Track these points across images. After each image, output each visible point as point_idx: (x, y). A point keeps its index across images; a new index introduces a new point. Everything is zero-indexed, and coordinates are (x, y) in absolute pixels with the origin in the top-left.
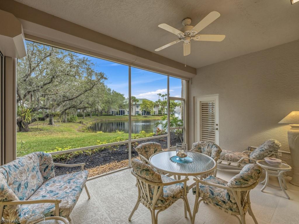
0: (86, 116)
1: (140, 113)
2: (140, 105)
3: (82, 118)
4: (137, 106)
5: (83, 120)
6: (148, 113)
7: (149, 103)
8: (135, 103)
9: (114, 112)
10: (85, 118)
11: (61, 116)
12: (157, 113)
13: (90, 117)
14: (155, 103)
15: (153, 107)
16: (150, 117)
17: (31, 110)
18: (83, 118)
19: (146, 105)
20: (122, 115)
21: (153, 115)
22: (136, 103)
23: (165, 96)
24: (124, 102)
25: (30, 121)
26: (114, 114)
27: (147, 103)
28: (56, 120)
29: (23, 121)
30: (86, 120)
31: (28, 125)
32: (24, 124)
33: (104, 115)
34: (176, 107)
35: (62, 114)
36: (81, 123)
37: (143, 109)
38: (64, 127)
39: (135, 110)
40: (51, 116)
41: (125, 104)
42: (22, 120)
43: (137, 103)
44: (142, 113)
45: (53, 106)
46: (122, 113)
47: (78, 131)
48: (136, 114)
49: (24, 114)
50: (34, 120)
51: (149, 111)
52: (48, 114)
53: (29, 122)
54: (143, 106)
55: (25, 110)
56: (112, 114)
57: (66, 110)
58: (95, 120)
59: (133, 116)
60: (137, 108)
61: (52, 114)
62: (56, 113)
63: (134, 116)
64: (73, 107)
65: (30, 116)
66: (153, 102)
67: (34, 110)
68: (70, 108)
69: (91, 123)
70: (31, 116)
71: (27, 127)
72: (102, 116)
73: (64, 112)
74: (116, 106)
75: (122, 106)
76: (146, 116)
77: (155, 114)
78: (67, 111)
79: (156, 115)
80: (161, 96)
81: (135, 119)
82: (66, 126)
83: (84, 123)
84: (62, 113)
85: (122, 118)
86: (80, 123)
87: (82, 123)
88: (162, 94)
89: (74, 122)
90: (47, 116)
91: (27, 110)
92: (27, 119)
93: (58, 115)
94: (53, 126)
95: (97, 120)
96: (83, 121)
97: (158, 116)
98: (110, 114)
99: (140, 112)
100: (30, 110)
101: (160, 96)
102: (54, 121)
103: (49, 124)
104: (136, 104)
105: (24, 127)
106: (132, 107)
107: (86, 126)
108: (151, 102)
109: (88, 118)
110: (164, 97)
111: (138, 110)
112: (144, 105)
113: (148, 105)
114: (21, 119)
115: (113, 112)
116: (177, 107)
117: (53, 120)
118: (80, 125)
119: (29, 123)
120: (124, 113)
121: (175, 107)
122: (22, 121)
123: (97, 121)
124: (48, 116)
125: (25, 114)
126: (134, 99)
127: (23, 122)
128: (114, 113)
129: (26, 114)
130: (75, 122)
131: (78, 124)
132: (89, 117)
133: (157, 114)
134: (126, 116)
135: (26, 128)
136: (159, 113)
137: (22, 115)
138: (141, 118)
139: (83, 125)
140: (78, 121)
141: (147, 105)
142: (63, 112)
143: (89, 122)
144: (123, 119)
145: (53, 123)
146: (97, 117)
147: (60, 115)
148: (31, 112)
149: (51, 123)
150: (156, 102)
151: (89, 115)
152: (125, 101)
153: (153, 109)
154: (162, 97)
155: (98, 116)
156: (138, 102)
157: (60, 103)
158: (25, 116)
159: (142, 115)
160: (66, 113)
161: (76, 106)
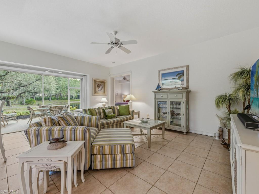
13: (50, 101)
18: (41, 102)
26: (73, 98)
35: (18, 97)
45: (10, 91)
61: (9, 97)
62: (13, 96)
64: (27, 92)
68: (24, 92)
72: (62, 99)
84: (17, 96)
89: (31, 104)
90: (4, 98)
93: (14, 98)
94: (11, 107)
95: (56, 103)
109: (47, 101)
117: (10, 101)
124: (6, 98)
128: (73, 97)
130: (33, 105)
140: (37, 103)
145: (11, 105)
146: (57, 100)
149: (8, 105)
160: (21, 97)
161: (30, 91)
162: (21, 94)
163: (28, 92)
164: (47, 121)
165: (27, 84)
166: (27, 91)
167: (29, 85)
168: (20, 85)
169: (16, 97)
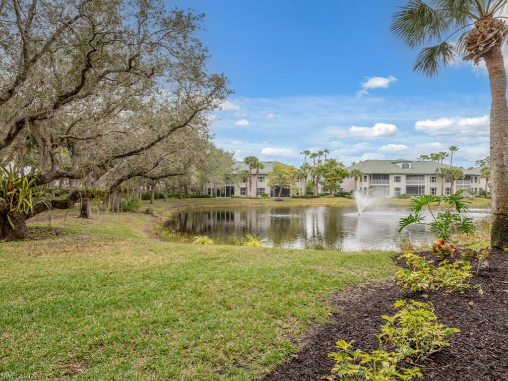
0: (156, 198)
1: (266, 192)
2: (266, 175)
3: (149, 201)
4: (261, 178)
5: (151, 207)
6: (286, 192)
7: (287, 171)
8: (256, 170)
9: (212, 190)
10: (155, 202)
11: (107, 197)
12: (303, 192)
13: (165, 201)
14: (299, 170)
15: (295, 179)
16: (289, 201)
17: (33, 180)
18: (151, 203)
19: (281, 175)
20: (228, 196)
21: (294, 197)
22: (258, 170)
23: (318, 156)
24: (232, 170)
25: (30, 210)
26: (212, 195)
27: (283, 170)
28: (95, 207)
29: (11, 210)
30: (159, 207)
31: (26, 221)
32: (13, 218)
33: (192, 197)
34: (346, 178)
35: (111, 193)
36: (148, 214)
37: (276, 183)
38: (115, 222)
39: (257, 186)
40: (83, 197)
41: (235, 172)
42: (9, 207)
43: (261, 171)
44: (272, 192)
45: (90, 170)
46: (230, 191)
47: (144, 231)
48: (258, 194)
49: (15, 190)
50: (40, 208)
51: (287, 188)
52: (77, 192)
53: (27, 212)
54: (274, 177)
55: (17, 180)
56: (207, 193)
57: (121, 181)
58: (175, 207)
59: (252, 198)
60: (261, 181)
61: (87, 191)
62: (97, 189)
63: (255, 198)
64: (139, 175)
65: (30, 196)
66: (296, 169)
67: (40, 181)
68: (129, 177)
69: (169, 213)
70: (33, 196)
71: (21, 225)
72: (188, 198)
73: (115, 188)
74: (219, 176)
75: (230, 177)
76: (281, 198)
77: (300, 195)
78: (122, 184)
79: (302, 197)
80: (310, 155)
81: (257, 206)
82: (117, 221)
83: (155, 213)
84: (111, 189)
85: (229, 204)
86: (146, 213)
87: (152, 214)
88: (312, 153)
89: (133, 212)
90: (75, 197)
91: (23, 180)
92: (22, 205)
93: (101, 194)
94: (90, 221)
95: (179, 206)
96: (153, 209)
97: (305, 200)
98: (204, 194)
99: (268, 191)
100: (29, 180)
101: (308, 156)
102: (92, 210)
103: (80, 217)
104: (259, 173)
105: (13, 226)
106: (250, 179)
107: (159, 221)
108: (292, 168)
109: (159, 202)
110: (317, 159)
111: (261, 185)
112: (277, 175)
113: (286, 174)
114: (6, 205)
115: (209, 189)
116: (346, 180)
117: (91, 206)
118: (148, 218)
119: (28, 216)
120: (233, 192)
121: (344, 178)
122: (9, 209)
123: (180, 208)
124: (78, 196)
125: (18, 192)
126: (255, 163)
127: (12, 213)
128: (212, 192)
129: (20, 190)
130: (136, 212)
131: (144, 214)
132: (163, 200)
133: (303, 194)
134: (238, 199)
135: (20, 228)
136: (308, 193)
137: (9, 193)
138: (271, 203)
139: (153, 219)
140: (143, 208)
141: (284, 175)
142: (114, 186)
143: (165, 211)
144: (232, 205)
145: (90, 214)
146: (178, 200)
147: (106, 194)
148: (33, 185)
149: (84, 214)
150: (302, 167)
151: (161, 197)
152: (234, 167)
153: (296, 183)
154: (313, 159)
155: (179, 198)
156: (262, 168)
157: (107, 161)
158: (18, 196)
159: (272, 196)
160: (120, 191)
161: (145, 173)
169: (108, 193)
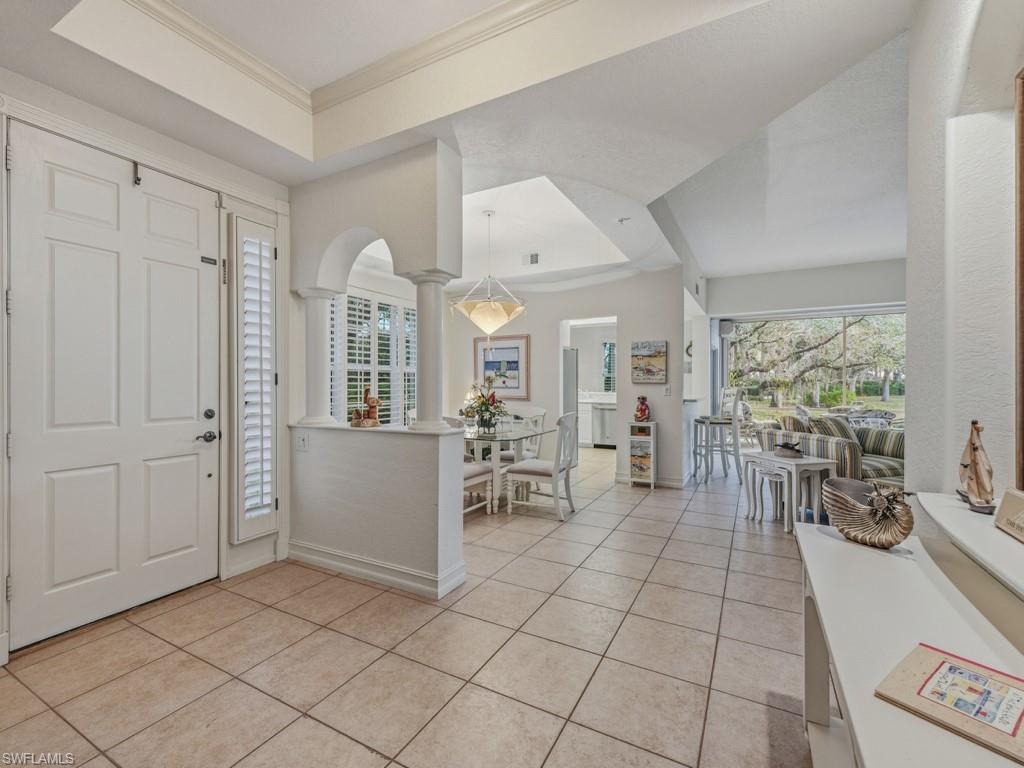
17: (735, 373)
67: (740, 374)
68: (812, 368)
84: (794, 379)
90: (764, 386)
142: (797, 377)
148: (736, 378)
157: (788, 357)
160: (803, 381)
161: (828, 364)
162: (804, 372)
163: (824, 365)
164: (787, 423)
165: (819, 341)
166: (819, 364)
167: (826, 342)
168: (802, 347)
169: (792, 383)
